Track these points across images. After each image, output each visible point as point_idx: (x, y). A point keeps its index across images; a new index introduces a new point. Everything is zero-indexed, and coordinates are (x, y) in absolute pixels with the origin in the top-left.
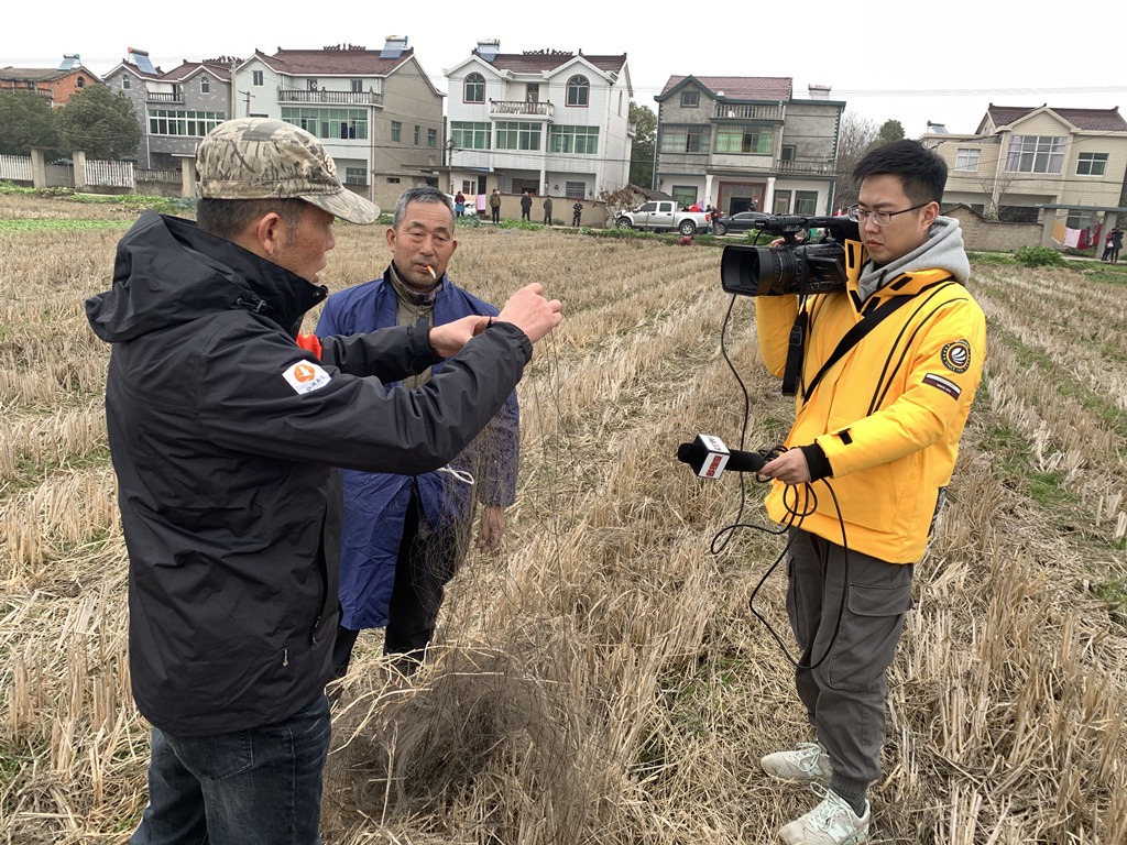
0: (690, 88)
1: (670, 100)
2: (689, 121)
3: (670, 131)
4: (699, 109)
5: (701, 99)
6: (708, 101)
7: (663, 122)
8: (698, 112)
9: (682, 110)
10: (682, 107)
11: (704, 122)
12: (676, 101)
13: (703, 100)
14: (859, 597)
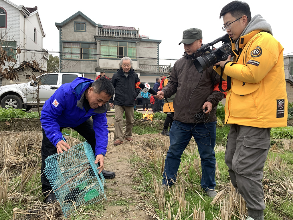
0: (79, 20)
1: (67, 27)
2: (81, 40)
3: (68, 46)
4: (87, 33)
5: (87, 27)
6: (92, 28)
7: (63, 40)
8: (86, 35)
9: (75, 33)
10: (75, 31)
11: (90, 41)
12: (71, 27)
13: (89, 28)
14: (247, 141)
